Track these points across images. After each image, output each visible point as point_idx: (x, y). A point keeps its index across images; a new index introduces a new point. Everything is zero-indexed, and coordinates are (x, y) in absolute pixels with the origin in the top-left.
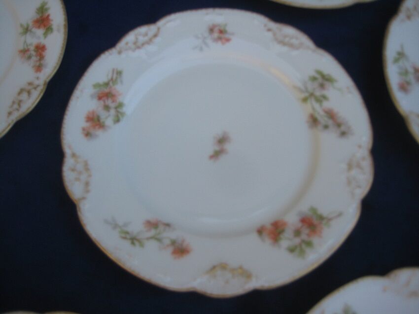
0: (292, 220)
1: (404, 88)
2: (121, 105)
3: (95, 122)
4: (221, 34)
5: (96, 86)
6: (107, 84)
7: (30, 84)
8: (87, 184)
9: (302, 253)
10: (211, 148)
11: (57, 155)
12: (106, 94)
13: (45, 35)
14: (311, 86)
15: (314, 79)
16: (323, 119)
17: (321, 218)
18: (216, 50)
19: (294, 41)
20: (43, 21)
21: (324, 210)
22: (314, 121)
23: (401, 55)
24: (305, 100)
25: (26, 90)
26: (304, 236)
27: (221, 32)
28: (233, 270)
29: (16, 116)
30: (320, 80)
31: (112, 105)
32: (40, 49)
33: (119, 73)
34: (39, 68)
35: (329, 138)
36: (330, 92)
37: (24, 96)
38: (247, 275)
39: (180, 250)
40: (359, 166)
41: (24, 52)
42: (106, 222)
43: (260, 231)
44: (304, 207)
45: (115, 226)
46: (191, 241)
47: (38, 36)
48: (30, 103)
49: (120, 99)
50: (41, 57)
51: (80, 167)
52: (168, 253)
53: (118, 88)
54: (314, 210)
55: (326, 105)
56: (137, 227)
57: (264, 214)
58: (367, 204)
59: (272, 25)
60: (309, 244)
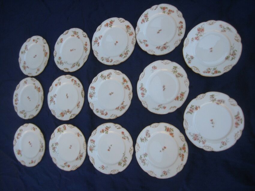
0: (179, 95)
1: (189, 62)
3: (143, 94)
4: (155, 68)
5: (140, 88)
7: (130, 93)
8: (147, 104)
9: (182, 100)
10: (162, 89)
11: (140, 102)
12: (142, 89)
14: (174, 70)
15: (174, 68)
16: (178, 75)
18: (156, 71)
19: (168, 63)
20: (125, 81)
21: (183, 92)
22: (177, 76)
23: (187, 55)
24: (174, 73)
25: (130, 94)
26: (182, 97)
27: (155, 67)
28: (173, 107)
29: (131, 99)
30: (175, 68)
31: (144, 90)
32: (127, 86)
33: (142, 84)
34: (129, 89)
35: (180, 78)
36: (177, 70)
38: (176, 107)
39: (165, 108)
40: (186, 81)
41: (125, 88)
42: (152, 109)
43: (175, 99)
44: (180, 92)
45: (154, 109)
46: (165, 106)
47: (126, 84)
48: (131, 96)
49: (145, 88)
50: (129, 87)
51: (144, 102)
52: (163, 109)
53: (143, 86)
54: (182, 92)
55: (178, 72)
56: (157, 107)
57: (175, 96)
59: (162, 61)
60: (183, 98)
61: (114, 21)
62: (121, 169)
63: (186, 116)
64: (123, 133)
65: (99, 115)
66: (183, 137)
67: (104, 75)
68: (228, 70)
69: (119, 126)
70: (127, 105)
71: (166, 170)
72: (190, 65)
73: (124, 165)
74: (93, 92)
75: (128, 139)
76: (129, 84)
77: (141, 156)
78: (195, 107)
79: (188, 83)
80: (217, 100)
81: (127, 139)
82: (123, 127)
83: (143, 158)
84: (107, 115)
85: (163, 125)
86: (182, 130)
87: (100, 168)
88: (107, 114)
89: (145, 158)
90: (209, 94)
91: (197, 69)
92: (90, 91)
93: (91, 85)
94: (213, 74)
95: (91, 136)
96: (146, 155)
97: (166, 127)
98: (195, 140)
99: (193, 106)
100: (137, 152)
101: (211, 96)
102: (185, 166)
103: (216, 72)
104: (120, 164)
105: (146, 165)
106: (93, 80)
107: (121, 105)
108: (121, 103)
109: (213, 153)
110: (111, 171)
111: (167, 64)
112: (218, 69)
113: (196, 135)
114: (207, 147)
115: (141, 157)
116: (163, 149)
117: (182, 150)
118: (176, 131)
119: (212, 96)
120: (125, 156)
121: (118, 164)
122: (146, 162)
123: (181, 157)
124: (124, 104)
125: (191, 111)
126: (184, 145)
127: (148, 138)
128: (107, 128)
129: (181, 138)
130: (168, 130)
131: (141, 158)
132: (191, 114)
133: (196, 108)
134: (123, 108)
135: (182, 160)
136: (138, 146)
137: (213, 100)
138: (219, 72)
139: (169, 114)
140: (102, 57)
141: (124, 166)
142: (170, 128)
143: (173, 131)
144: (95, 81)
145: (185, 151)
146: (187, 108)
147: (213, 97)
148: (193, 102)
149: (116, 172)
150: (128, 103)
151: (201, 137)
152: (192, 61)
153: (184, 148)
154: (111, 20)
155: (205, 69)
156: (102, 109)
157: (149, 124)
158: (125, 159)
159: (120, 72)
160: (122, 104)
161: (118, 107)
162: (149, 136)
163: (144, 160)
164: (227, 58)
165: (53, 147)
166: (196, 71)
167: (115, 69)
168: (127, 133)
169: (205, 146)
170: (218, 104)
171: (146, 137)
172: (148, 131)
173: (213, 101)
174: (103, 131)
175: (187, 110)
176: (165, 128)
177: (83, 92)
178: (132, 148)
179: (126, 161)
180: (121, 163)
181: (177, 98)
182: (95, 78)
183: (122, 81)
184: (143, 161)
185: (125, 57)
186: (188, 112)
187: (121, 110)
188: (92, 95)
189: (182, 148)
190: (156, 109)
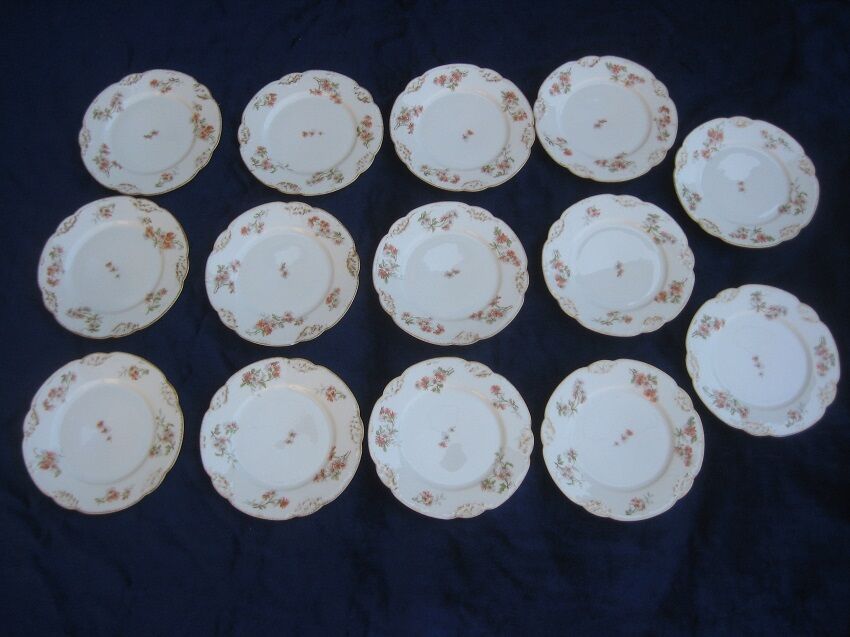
0: (667, 289)
1: (692, 208)
2: (566, 267)
3: (560, 280)
4: (594, 212)
5: (551, 262)
6: (555, 259)
7: (518, 273)
8: (575, 308)
9: (677, 301)
10: (616, 272)
11: (554, 303)
12: (557, 265)
13: (508, 245)
14: (649, 223)
15: (649, 219)
16: (661, 238)
17: (679, 284)
18: (596, 222)
19: (632, 203)
20: (502, 238)
21: (679, 280)
22: (657, 240)
23: (685, 190)
24: (649, 231)
25: (519, 277)
26: (675, 294)
28: (653, 319)
29: (523, 291)
30: (652, 219)
31: (563, 268)
32: (511, 254)
33: (557, 252)
34: (518, 264)
35: (667, 246)
36: (659, 223)
37: (520, 280)
38: (660, 319)
39: (628, 320)
40: (685, 254)
41: (503, 258)
42: (592, 321)
43: (656, 299)
44: (670, 282)
45: (597, 321)
46: (629, 315)
47: (504, 247)
48: (526, 282)
49: (565, 264)
50: (515, 258)
51: (567, 302)
52: (624, 323)
53: (561, 259)
54: (675, 282)
55: (660, 230)
56: (605, 318)
57: (654, 292)
58: (696, 270)
59: (617, 197)
60: (679, 296)
61: (465, 75)
62: (494, 500)
63: (693, 342)
64: (496, 389)
65: (414, 331)
66: (688, 400)
67: (431, 217)
68: (791, 235)
69: (481, 368)
70: (511, 307)
71: (639, 496)
72: (695, 215)
73: (503, 487)
74: (390, 261)
75: (516, 408)
76: (517, 247)
77: (559, 456)
78: (713, 320)
79: (690, 259)
80: (767, 306)
81: (509, 409)
82: (496, 369)
83: (566, 463)
84: (442, 335)
85: (625, 367)
86: (685, 381)
87: (415, 499)
88: (440, 330)
89: (571, 465)
90: (747, 290)
91: (714, 226)
92: (380, 257)
93: (385, 241)
94: (756, 241)
95: (381, 398)
96: (572, 455)
97: (635, 372)
98: (721, 406)
99: (709, 318)
100: (548, 444)
101: (753, 294)
102: (697, 480)
103: (762, 238)
104: (486, 484)
105: (577, 484)
106: (394, 226)
107: (491, 308)
108: (489, 298)
109: (769, 441)
110: (460, 508)
111: (630, 205)
112: (766, 232)
113: (721, 394)
114: (755, 424)
115: (560, 462)
116: (624, 438)
117: (685, 435)
118: (665, 383)
119: (757, 296)
120: (504, 461)
121: (479, 487)
122: (577, 475)
123: (682, 454)
124: (502, 304)
125: (704, 332)
126: (691, 421)
127: (580, 405)
128: (441, 375)
129: (681, 401)
130: (639, 380)
132: (704, 338)
133: (717, 325)
134: (498, 314)
135: (688, 464)
136: (548, 427)
137: (758, 306)
138: (770, 239)
139: (643, 337)
140: (425, 164)
141: (502, 489)
142: (646, 374)
143: (655, 383)
144: (400, 231)
145: (694, 438)
146: (693, 321)
147: (758, 300)
148: (709, 309)
149: (476, 512)
150: (513, 302)
151: (735, 401)
152: (699, 205)
153: (690, 430)
154: (458, 71)
155: (733, 229)
156: (425, 317)
157: (586, 363)
158: (504, 468)
159: (487, 214)
160: (493, 304)
161: (476, 311)
162: (583, 399)
163: (569, 470)
164: (783, 210)
165: (218, 437)
166: (711, 231)
167: (471, 203)
168: (509, 391)
169: (748, 423)
170: (769, 316)
171: (572, 400)
172: (580, 383)
173: (758, 308)
174: (425, 383)
175: (694, 327)
176: (631, 377)
177: (356, 258)
178: (530, 434)
179: (508, 475)
180: (493, 483)
181: (662, 297)
182: (399, 221)
183: (492, 238)
184: (567, 472)
185: (500, 174)
186: (696, 333)
187: (491, 322)
188: (387, 270)
189: (683, 429)
190: (603, 323)
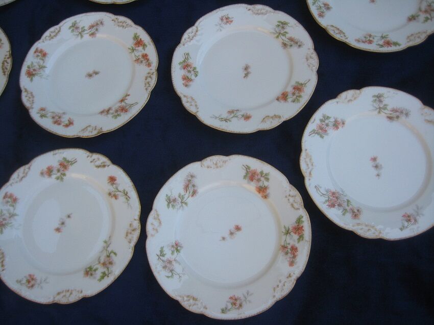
0: (290, 90)
1: (321, 15)
2: (195, 68)
3: (187, 80)
4: (227, 20)
5: (180, 63)
6: (184, 61)
7: (149, 73)
8: (196, 105)
9: (298, 101)
10: (243, 74)
11: (178, 99)
12: (186, 66)
13: (144, 49)
14: (277, 29)
15: (278, 26)
16: (289, 43)
17: (302, 84)
18: (228, 29)
19: (263, 11)
20: (139, 43)
21: (302, 81)
22: (285, 45)
24: (277, 37)
25: (149, 76)
26: (297, 94)
27: (227, 19)
28: (272, 117)
29: (150, 89)
30: (281, 25)
31: (191, 70)
32: (145, 56)
33: (188, 54)
34: (149, 65)
35: (294, 50)
36: (288, 29)
37: (149, 79)
38: (280, 117)
39: (247, 118)
40: (311, 57)
41: (137, 60)
42: (211, 117)
43: (278, 99)
44: (293, 83)
45: (216, 118)
46: (249, 113)
47: (140, 51)
48: (153, 82)
49: (194, 66)
50: (148, 60)
51: (189, 100)
52: (242, 120)
53: (190, 61)
54: (297, 82)
55: (288, 36)
56: (225, 115)
57: (278, 92)
58: (320, 73)
59: (250, 7)
60: (300, 96)
62: (93, 287)
63: (309, 141)
64: (112, 180)
65: (46, 124)
66: (299, 198)
67: (81, 25)
68: (418, 41)
69: (102, 159)
70: (137, 103)
71: (239, 294)
72: (323, 22)
73: (104, 275)
74: (38, 63)
75: (128, 199)
76: (151, 51)
77: (162, 248)
78: (332, 120)
79: (315, 62)
80: (389, 108)
81: (122, 199)
82: (115, 161)
83: (168, 255)
84: (71, 127)
85: (238, 163)
86: (297, 179)
87: (19, 282)
88: (70, 123)
89: (173, 257)
90: (369, 92)
91: (341, 32)
92: (31, 59)
93: (38, 45)
94: (382, 46)
95: (8, 184)
96: (177, 247)
97: (247, 168)
98: (333, 206)
99: (328, 118)
100: (152, 235)
101: (374, 96)
102: (299, 281)
103: (388, 43)
104: (89, 272)
105: (176, 277)
106: (47, 33)
107: (119, 104)
108: (120, 97)
109: (380, 243)
110: (59, 294)
111: (262, 14)
112: (392, 38)
113: (333, 193)
114: (366, 226)
115: (162, 254)
116: (232, 234)
117: (292, 233)
118: (277, 180)
119: (379, 98)
120: (110, 249)
121: (82, 273)
122: (178, 268)
123: (287, 253)
124: (129, 101)
125: (322, 131)
126: (299, 220)
127: (190, 198)
128: (65, 165)
129: (291, 200)
130: (251, 176)
131: (163, 256)
132: (322, 137)
133: (336, 125)
134: (124, 110)
135: (292, 264)
136: (155, 219)
137: (380, 108)
138: (396, 44)
139: (260, 134)
141: (103, 277)
142: (259, 171)
143: (267, 179)
144: (51, 37)
145: (301, 237)
146: (312, 120)
147: (380, 101)
148: (329, 109)
149: (73, 298)
150: (140, 99)
151: (348, 201)
152: (328, 14)
153: (298, 229)
155: (360, 35)
156: (58, 111)
157: (199, 157)
158: (108, 256)
159: (129, 21)
160: (122, 101)
161: (106, 108)
162: (194, 193)
163: (170, 262)
164: (412, 18)
166: (338, 37)
167: (116, 13)
168: (125, 181)
169: (358, 224)
170: (390, 118)
171: (183, 193)
172: (192, 176)
173: (380, 110)
174: (49, 171)
175: (311, 126)
176: (243, 173)
177: (9, 61)
178: (137, 225)
179: (111, 263)
180: (95, 270)
181: (284, 97)
182: (52, 29)
183: (131, 43)
184: (168, 265)
186: (314, 132)
187: (116, 117)
188: (34, 70)
189: (291, 229)
190: (222, 120)
